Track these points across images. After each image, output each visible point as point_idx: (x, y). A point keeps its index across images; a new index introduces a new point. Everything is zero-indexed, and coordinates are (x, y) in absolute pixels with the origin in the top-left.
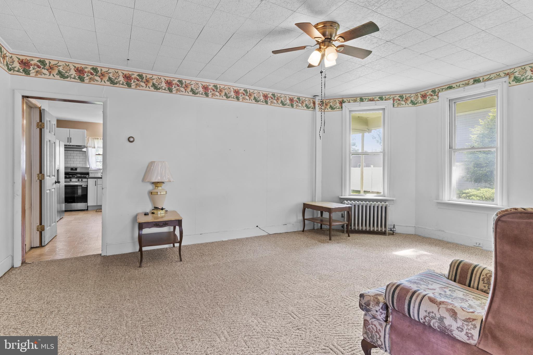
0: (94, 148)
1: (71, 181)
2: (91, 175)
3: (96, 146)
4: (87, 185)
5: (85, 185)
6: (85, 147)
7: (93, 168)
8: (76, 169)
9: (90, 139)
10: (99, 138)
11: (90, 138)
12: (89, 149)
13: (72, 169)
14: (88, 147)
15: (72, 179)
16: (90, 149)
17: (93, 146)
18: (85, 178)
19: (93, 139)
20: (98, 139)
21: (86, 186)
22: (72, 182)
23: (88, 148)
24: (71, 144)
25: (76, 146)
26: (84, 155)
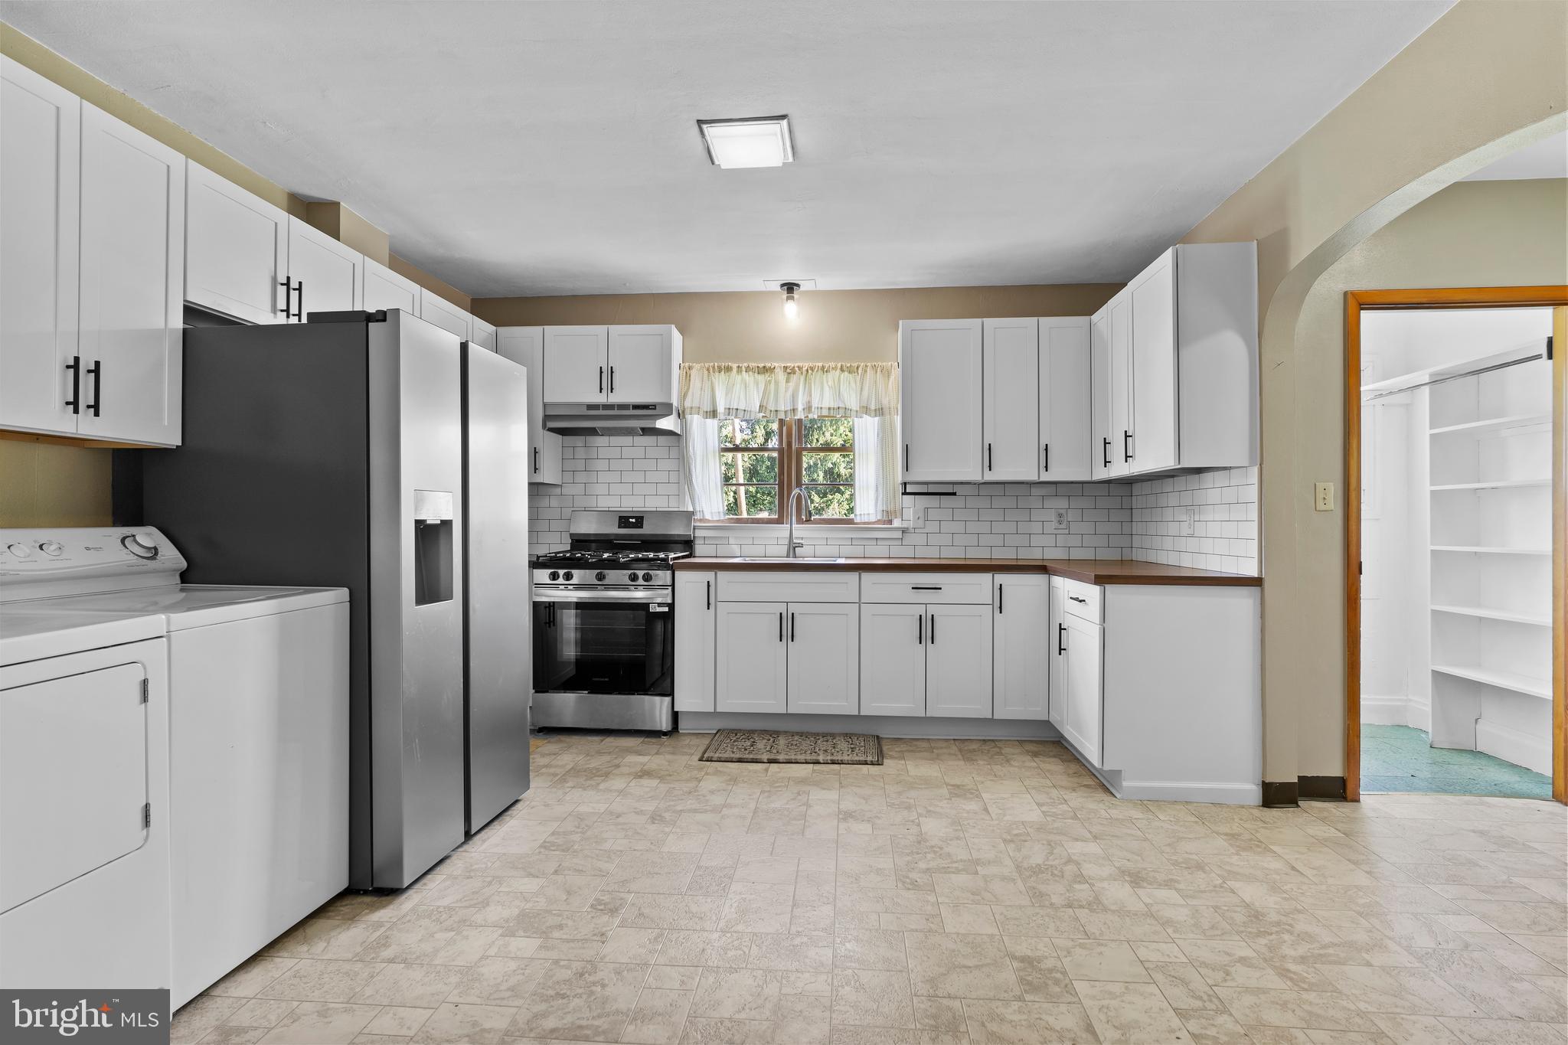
0: (714, 414)
1: (600, 580)
2: (703, 552)
3: (721, 409)
4: (672, 606)
5: (660, 605)
6: (666, 409)
7: (708, 516)
8: (639, 521)
9: (693, 372)
10: (735, 366)
11: (697, 366)
12: (692, 421)
13: (624, 521)
14: (687, 411)
15: (606, 572)
16: (695, 421)
17: (707, 407)
18: (665, 565)
19: (708, 370)
20: (729, 369)
21: (666, 609)
22: (608, 587)
23: (688, 417)
24: (615, 398)
25: (636, 407)
26: (674, 452)
